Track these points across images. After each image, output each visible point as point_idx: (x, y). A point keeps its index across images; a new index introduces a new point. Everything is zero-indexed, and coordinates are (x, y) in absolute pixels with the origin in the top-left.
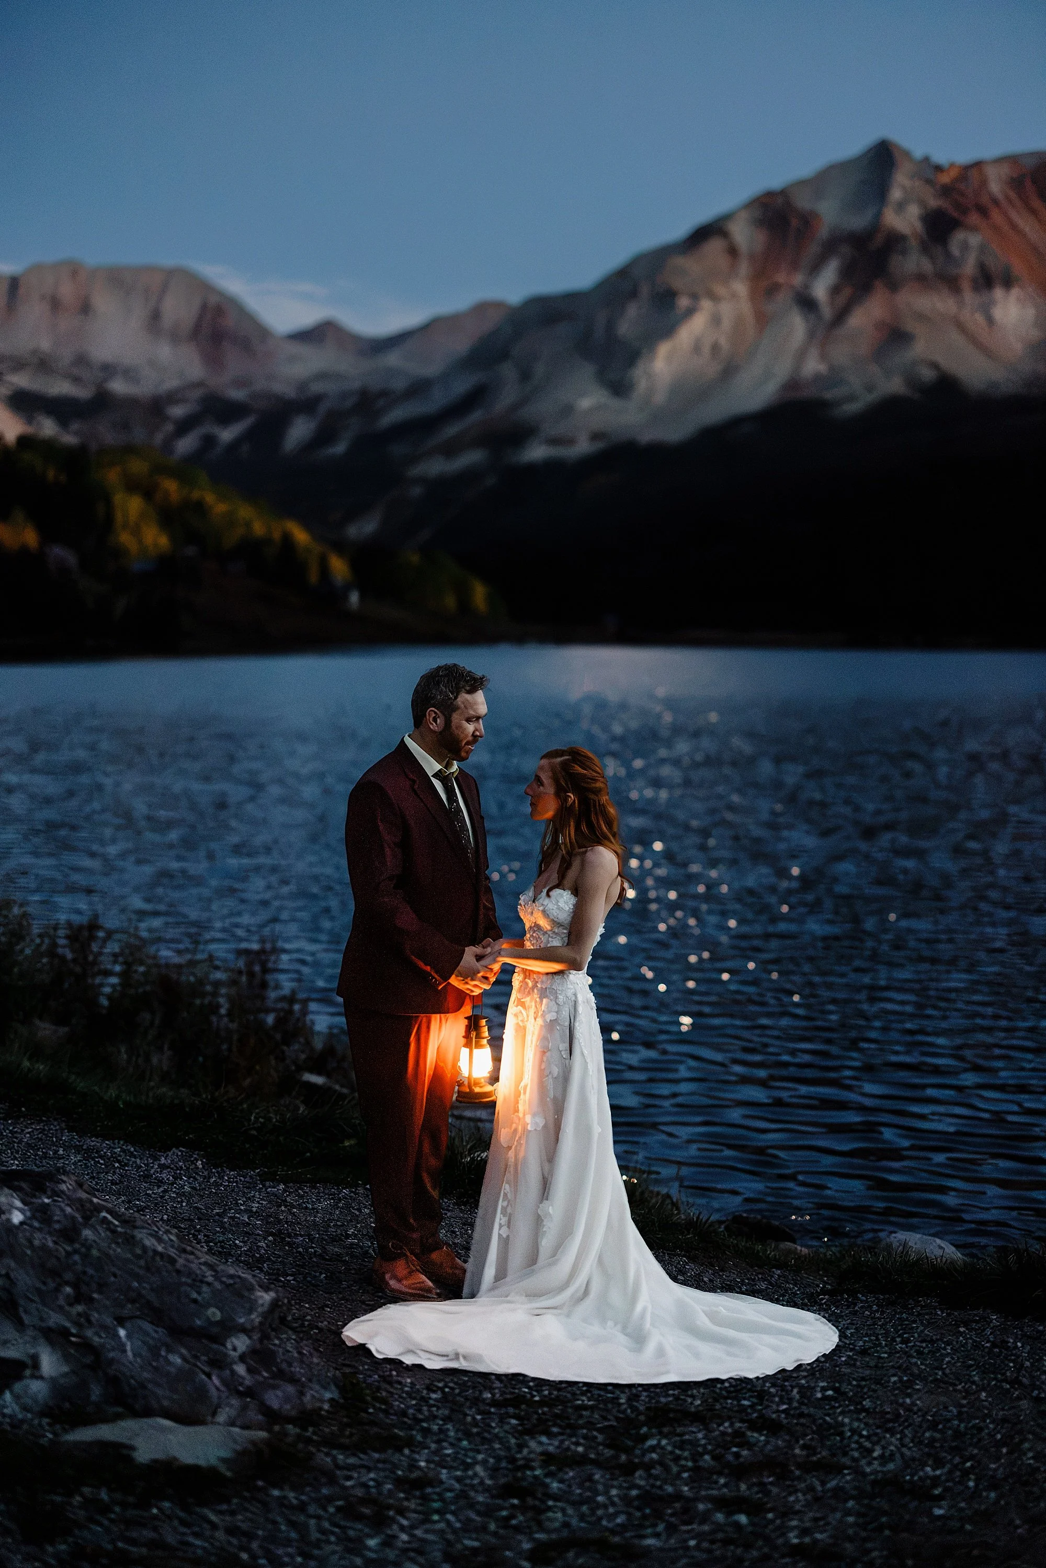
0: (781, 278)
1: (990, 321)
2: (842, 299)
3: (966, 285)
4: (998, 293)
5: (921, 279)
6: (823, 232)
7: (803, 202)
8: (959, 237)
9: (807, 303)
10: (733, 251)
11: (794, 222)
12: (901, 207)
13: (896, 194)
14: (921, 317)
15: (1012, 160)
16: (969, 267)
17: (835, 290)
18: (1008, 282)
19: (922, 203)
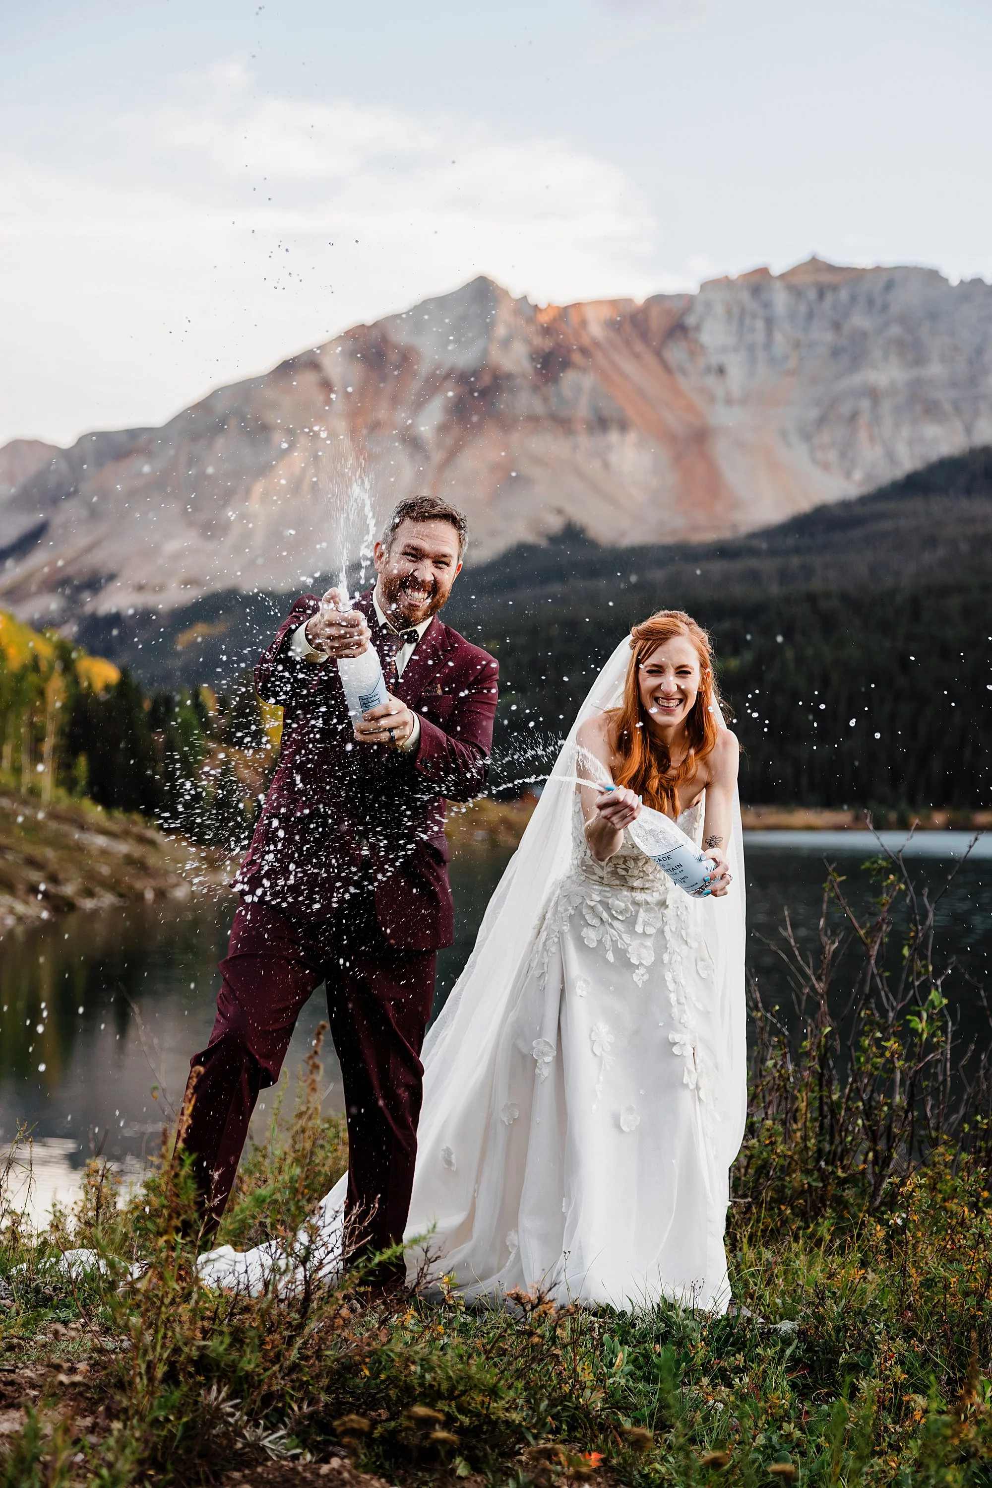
0: (382, 413)
1: (606, 465)
2: (449, 441)
3: (580, 427)
4: (614, 437)
5: (533, 419)
6: (424, 368)
7: (401, 337)
8: (569, 378)
9: (413, 443)
10: (327, 385)
11: (394, 357)
12: (506, 343)
13: (501, 331)
14: (537, 460)
15: (614, 303)
16: (583, 411)
17: (443, 429)
18: (623, 426)
19: (528, 342)
